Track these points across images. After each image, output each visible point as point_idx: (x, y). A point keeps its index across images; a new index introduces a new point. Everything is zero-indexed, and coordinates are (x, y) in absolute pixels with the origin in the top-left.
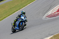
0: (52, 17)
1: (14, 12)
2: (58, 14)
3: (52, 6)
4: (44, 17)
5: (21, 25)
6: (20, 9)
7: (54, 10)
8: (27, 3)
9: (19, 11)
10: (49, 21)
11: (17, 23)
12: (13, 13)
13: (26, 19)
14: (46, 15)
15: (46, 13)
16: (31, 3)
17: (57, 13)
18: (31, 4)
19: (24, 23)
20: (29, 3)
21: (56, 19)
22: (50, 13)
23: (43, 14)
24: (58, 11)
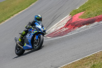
0: (57, 36)
2: (66, 31)
5: (37, 40)
7: (60, 24)
11: (29, 37)
16: (21, 12)
17: (65, 29)
18: (19, 13)
20: (17, 12)
22: (54, 29)
24: (67, 26)
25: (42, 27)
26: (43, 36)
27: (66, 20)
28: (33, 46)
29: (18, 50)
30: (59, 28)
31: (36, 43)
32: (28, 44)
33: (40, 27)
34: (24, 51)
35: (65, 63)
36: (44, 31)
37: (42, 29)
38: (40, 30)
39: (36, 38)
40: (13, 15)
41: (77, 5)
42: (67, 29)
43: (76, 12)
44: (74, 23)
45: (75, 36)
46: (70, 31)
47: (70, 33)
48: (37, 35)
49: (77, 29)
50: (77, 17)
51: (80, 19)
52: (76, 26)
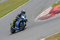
1: (6, 15)
2: (49, 16)
3: (44, 8)
4: (36, 19)
5: (22, 25)
6: (11, 11)
7: (46, 12)
8: (19, 5)
9: (10, 13)
10: (40, 24)
11: (17, 23)
12: (4, 15)
13: (26, 18)
14: (38, 17)
15: (38, 15)
16: (23, 5)
17: (49, 15)
19: (24, 23)
20: (21, 5)
21: (48, 21)
23: (35, 17)
24: (50, 13)
25: (25, 18)
26: (25, 22)
27: (49, 10)
28: (19, 28)
29: (12, 30)
30: (45, 14)
31: (21, 27)
32: (17, 27)
33: (23, 17)
34: (15, 31)
35: (49, 35)
36: (26, 20)
37: (25, 19)
38: (23, 19)
39: (21, 23)
40: (18, 7)
41: (56, 1)
42: (50, 15)
43: (56, 5)
44: (54, 11)
45: (55, 19)
46: (52, 16)
47: (52, 17)
48: (22, 22)
49: (56, 15)
50: (56, 8)
51: (58, 9)
52: (56, 13)
